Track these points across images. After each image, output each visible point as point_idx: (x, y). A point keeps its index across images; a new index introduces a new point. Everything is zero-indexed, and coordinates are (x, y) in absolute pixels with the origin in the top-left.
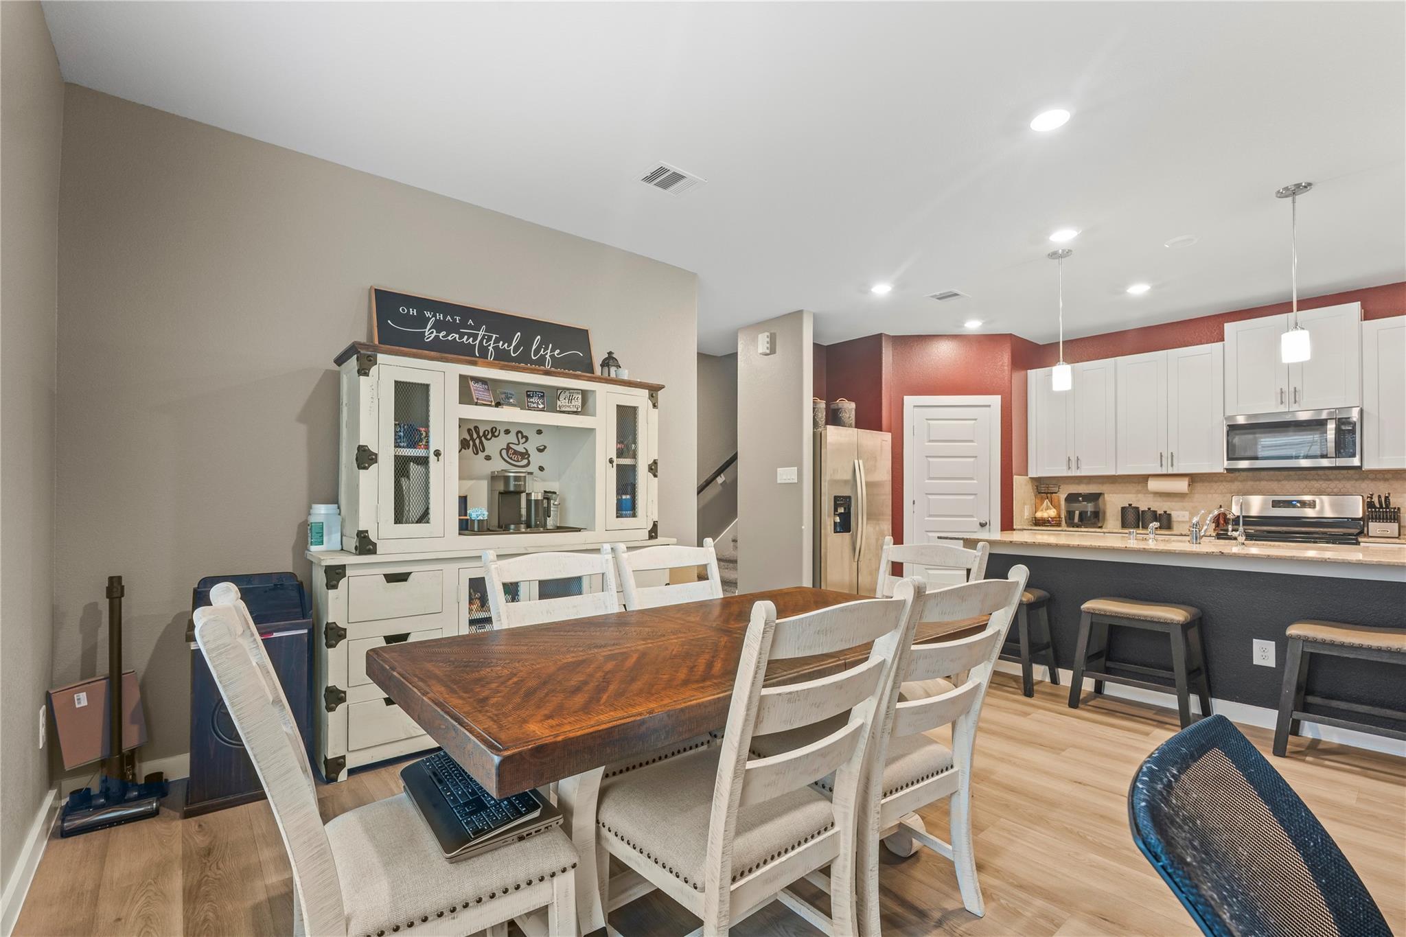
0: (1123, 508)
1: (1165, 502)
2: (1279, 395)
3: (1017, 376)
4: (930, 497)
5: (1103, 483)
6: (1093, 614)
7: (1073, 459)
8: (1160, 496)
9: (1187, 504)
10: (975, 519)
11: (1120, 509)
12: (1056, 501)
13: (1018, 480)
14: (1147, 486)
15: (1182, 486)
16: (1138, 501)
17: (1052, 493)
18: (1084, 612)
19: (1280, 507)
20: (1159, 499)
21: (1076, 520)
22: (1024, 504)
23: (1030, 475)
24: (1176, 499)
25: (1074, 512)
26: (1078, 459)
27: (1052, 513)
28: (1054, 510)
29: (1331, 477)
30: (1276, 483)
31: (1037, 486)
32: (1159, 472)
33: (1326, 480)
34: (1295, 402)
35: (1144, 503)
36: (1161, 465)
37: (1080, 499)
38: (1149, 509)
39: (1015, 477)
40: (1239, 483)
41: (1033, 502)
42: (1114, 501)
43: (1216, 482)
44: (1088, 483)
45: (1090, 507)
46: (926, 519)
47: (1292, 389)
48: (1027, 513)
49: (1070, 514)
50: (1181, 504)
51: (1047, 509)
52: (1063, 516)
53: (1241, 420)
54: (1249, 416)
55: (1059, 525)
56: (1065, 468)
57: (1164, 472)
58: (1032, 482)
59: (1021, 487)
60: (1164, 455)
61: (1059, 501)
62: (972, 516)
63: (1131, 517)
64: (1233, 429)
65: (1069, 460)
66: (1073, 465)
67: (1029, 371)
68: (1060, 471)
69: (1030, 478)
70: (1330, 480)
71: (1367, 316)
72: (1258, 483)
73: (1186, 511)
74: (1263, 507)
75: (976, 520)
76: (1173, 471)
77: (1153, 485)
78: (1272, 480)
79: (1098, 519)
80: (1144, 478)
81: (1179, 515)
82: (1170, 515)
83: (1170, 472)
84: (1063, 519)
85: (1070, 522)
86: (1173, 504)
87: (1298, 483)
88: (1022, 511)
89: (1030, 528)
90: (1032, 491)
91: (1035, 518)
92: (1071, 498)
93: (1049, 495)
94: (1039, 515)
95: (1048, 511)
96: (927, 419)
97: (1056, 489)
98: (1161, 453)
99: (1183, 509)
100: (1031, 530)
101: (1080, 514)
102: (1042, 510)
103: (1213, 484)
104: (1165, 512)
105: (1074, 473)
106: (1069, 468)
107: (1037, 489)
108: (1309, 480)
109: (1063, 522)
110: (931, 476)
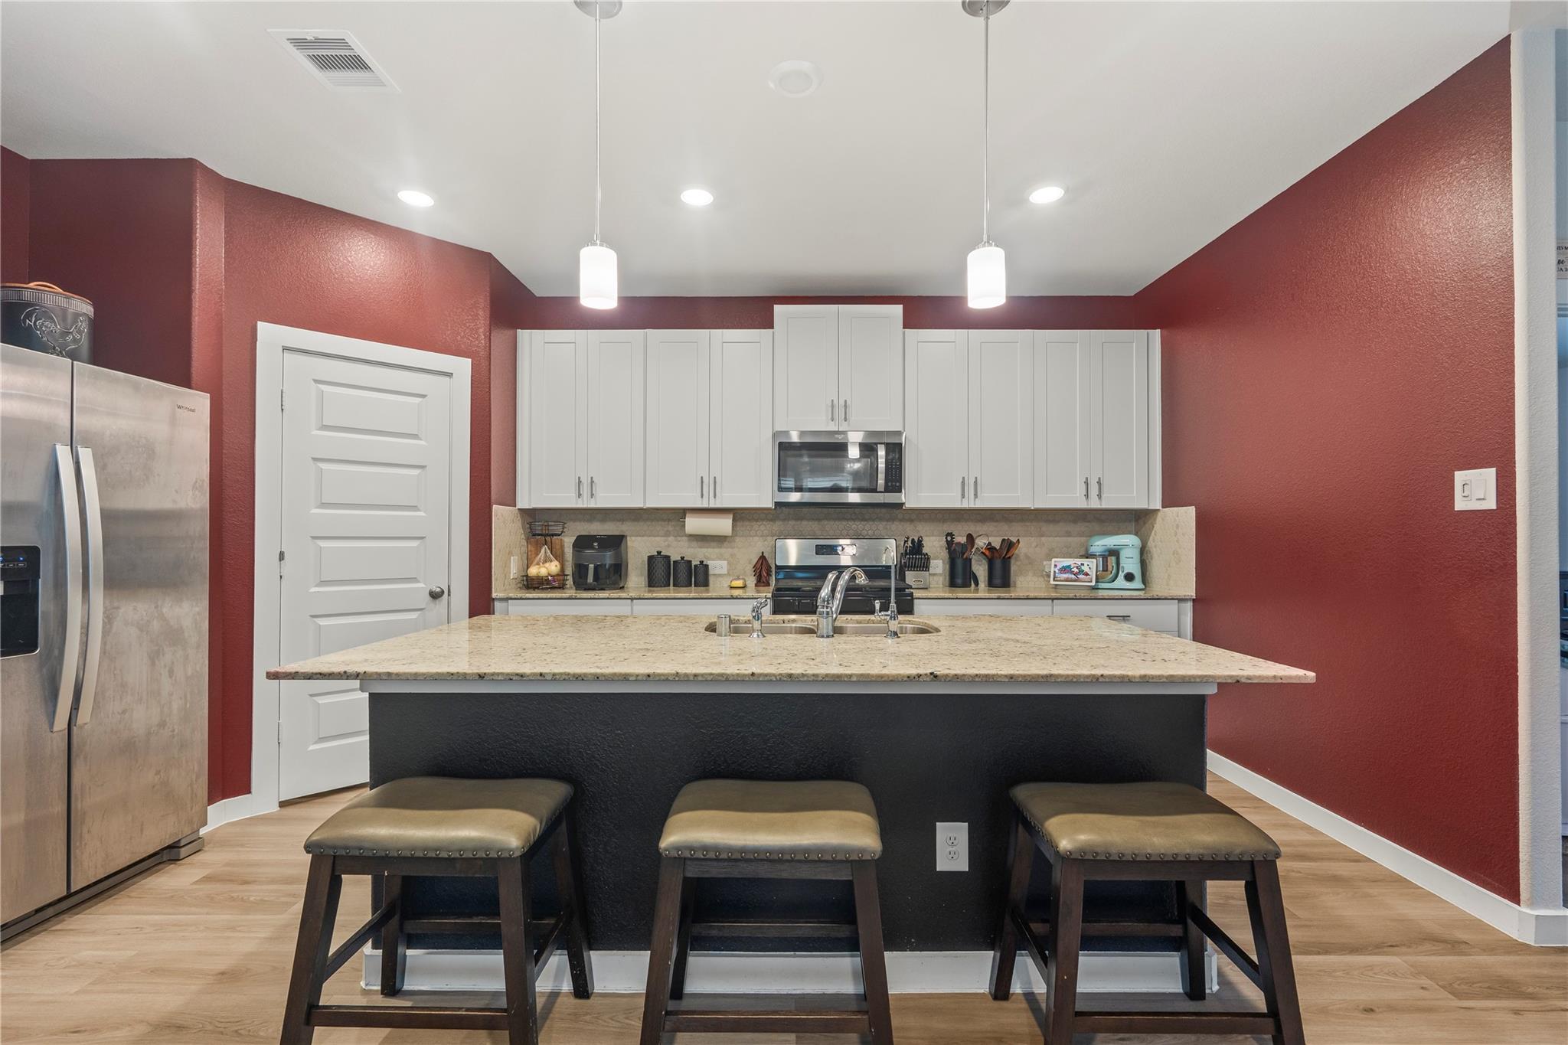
0: (650, 558)
1: (701, 547)
2: (830, 409)
3: (500, 337)
4: (323, 544)
5: (622, 520)
6: (684, 857)
7: (585, 481)
8: (697, 540)
9: (725, 551)
10: (421, 585)
11: (646, 559)
12: (558, 547)
13: (500, 513)
14: (684, 526)
15: (723, 525)
16: (669, 546)
17: (553, 535)
18: (668, 858)
19: (823, 554)
20: (694, 544)
21: (590, 579)
22: (510, 553)
23: (520, 505)
24: (713, 544)
25: (587, 567)
26: (592, 482)
27: (553, 567)
28: (557, 563)
29: (867, 517)
30: (816, 523)
31: (530, 524)
32: (699, 505)
33: (862, 520)
34: (846, 420)
35: (677, 549)
36: (702, 496)
37: (596, 544)
38: (682, 558)
39: (495, 507)
40: (781, 523)
41: (524, 549)
42: (639, 548)
43: (757, 521)
44: (603, 520)
45: (608, 558)
46: (313, 590)
47: (842, 403)
48: (514, 570)
49: (580, 570)
50: (717, 550)
51: (545, 562)
52: (569, 571)
53: (795, 438)
54: (802, 433)
55: (562, 587)
56: (573, 494)
57: (705, 505)
58: (522, 517)
59: (504, 522)
60: (706, 480)
61: (562, 547)
62: (414, 580)
63: (660, 571)
64: (785, 448)
65: (580, 482)
66: (585, 491)
67: (519, 331)
68: (566, 499)
69: (519, 509)
70: (866, 520)
71: (909, 323)
72: (799, 522)
73: (725, 560)
74: (801, 554)
75: (422, 587)
76: (715, 504)
77: (693, 524)
78: (813, 519)
79: (620, 576)
80: (681, 513)
81: (718, 566)
82: (707, 566)
83: (712, 505)
84: (570, 578)
85: (581, 584)
86: (709, 550)
87: (837, 523)
88: (507, 565)
89: (519, 596)
90: (522, 531)
91: (527, 576)
92: (582, 543)
93: (548, 538)
94: (533, 571)
95: (547, 565)
96: (316, 381)
97: (558, 529)
98: (702, 477)
99: (720, 557)
100: (521, 599)
101: (596, 568)
102: (538, 564)
103: (754, 523)
104: (701, 562)
105: (585, 503)
106: (580, 495)
107: (530, 528)
108: (848, 520)
109: (570, 582)
110: (323, 502)
